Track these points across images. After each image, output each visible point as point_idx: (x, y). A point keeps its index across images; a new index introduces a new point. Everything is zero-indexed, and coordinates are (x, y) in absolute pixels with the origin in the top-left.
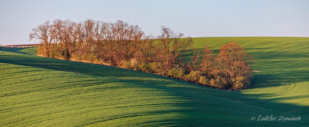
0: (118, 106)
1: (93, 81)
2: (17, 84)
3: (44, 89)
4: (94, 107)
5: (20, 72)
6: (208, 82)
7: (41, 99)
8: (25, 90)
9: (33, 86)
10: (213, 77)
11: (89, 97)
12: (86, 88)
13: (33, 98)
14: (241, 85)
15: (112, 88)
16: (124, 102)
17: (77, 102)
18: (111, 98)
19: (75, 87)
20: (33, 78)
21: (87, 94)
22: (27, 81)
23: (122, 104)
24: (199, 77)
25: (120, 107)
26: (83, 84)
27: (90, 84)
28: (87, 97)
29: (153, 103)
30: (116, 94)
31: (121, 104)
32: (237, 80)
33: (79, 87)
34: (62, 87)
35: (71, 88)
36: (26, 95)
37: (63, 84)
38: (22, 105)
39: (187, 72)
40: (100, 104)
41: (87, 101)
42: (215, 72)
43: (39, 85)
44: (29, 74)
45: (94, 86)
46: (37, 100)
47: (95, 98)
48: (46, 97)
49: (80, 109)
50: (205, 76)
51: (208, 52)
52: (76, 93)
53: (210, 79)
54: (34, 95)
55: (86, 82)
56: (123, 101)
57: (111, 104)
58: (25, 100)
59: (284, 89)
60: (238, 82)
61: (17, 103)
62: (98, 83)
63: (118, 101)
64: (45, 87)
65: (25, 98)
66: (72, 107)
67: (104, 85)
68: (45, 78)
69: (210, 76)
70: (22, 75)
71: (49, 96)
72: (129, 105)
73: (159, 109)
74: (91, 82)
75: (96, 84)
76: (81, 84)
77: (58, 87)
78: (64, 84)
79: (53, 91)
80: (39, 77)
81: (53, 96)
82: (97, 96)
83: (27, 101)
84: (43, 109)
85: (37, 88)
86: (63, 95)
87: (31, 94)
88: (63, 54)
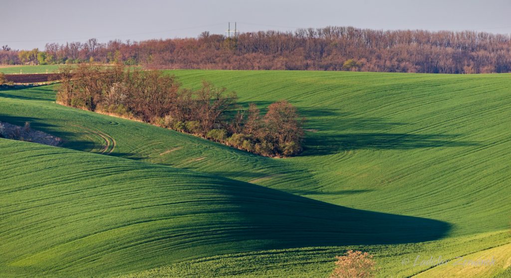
0: (135, 206)
1: (113, 169)
2: (32, 174)
3: (59, 180)
4: (109, 208)
5: (35, 156)
6: (253, 147)
7: (55, 196)
8: (39, 182)
9: (48, 177)
10: (258, 141)
11: (106, 192)
12: (104, 179)
13: (47, 194)
14: (290, 152)
15: (132, 178)
16: (141, 200)
17: (93, 200)
18: (130, 193)
19: (92, 178)
20: (48, 164)
21: (105, 188)
22: (42, 170)
23: (139, 204)
24: (243, 142)
25: (136, 208)
26: (101, 173)
27: (109, 172)
28: (104, 192)
29: (171, 202)
30: (134, 188)
31: (138, 202)
32: (286, 146)
33: (97, 177)
34: (79, 178)
35: (88, 179)
36: (41, 189)
37: (80, 173)
38: (36, 204)
39: (229, 135)
40: (116, 203)
41: (103, 198)
42: (261, 135)
43: (54, 175)
44: (44, 159)
45: (113, 176)
46: (51, 196)
47: (112, 194)
48: (60, 192)
49: (95, 210)
50: (249, 140)
51: (254, 111)
52: (93, 186)
53: (255, 144)
54: (49, 189)
55: (105, 169)
56: (141, 198)
57: (127, 203)
58: (39, 196)
59: (340, 157)
60: (286, 148)
61: (31, 200)
62: (118, 171)
63: (135, 199)
64: (61, 177)
65: (39, 193)
66: (86, 207)
67: (124, 175)
68: (61, 164)
69: (255, 140)
70: (37, 160)
71: (64, 191)
72: (146, 205)
73: (176, 210)
74: (110, 170)
75: (115, 173)
76: (99, 174)
77: (74, 177)
78: (82, 173)
79: (68, 184)
80: (54, 163)
81: (68, 190)
82: (114, 191)
83: (41, 198)
84: (57, 209)
85: (52, 179)
86: (79, 189)
87: (45, 187)
88: (87, 104)
